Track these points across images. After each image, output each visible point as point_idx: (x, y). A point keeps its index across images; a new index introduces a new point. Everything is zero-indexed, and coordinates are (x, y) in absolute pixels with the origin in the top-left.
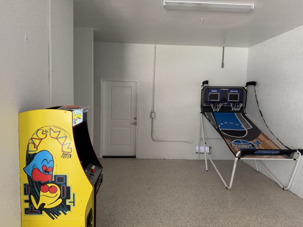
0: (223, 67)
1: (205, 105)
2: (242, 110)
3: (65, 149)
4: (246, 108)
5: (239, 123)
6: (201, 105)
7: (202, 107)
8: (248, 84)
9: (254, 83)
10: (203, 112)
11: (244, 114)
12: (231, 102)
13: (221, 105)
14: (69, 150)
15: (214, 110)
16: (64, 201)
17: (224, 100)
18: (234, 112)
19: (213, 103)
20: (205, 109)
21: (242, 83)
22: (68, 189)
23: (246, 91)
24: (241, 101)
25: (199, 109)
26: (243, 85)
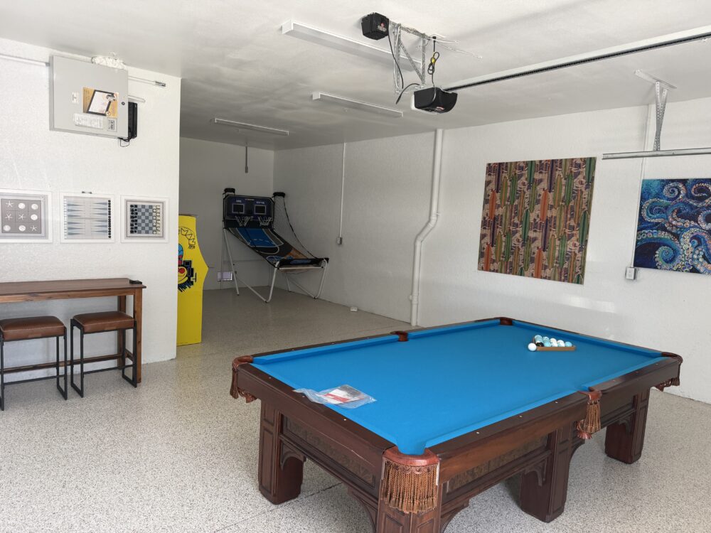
0: (246, 171)
1: (228, 218)
2: (270, 226)
3: (191, 243)
4: (274, 223)
5: (268, 240)
6: (224, 218)
7: (224, 220)
8: (276, 194)
9: (282, 195)
10: (227, 227)
11: (272, 230)
12: (259, 216)
13: (247, 219)
14: (193, 243)
15: (241, 225)
16: (189, 279)
17: (249, 213)
18: (263, 227)
19: (238, 215)
20: (230, 223)
21: (269, 194)
22: (192, 269)
23: (274, 203)
24: (269, 215)
25: (221, 224)
26: (270, 195)
